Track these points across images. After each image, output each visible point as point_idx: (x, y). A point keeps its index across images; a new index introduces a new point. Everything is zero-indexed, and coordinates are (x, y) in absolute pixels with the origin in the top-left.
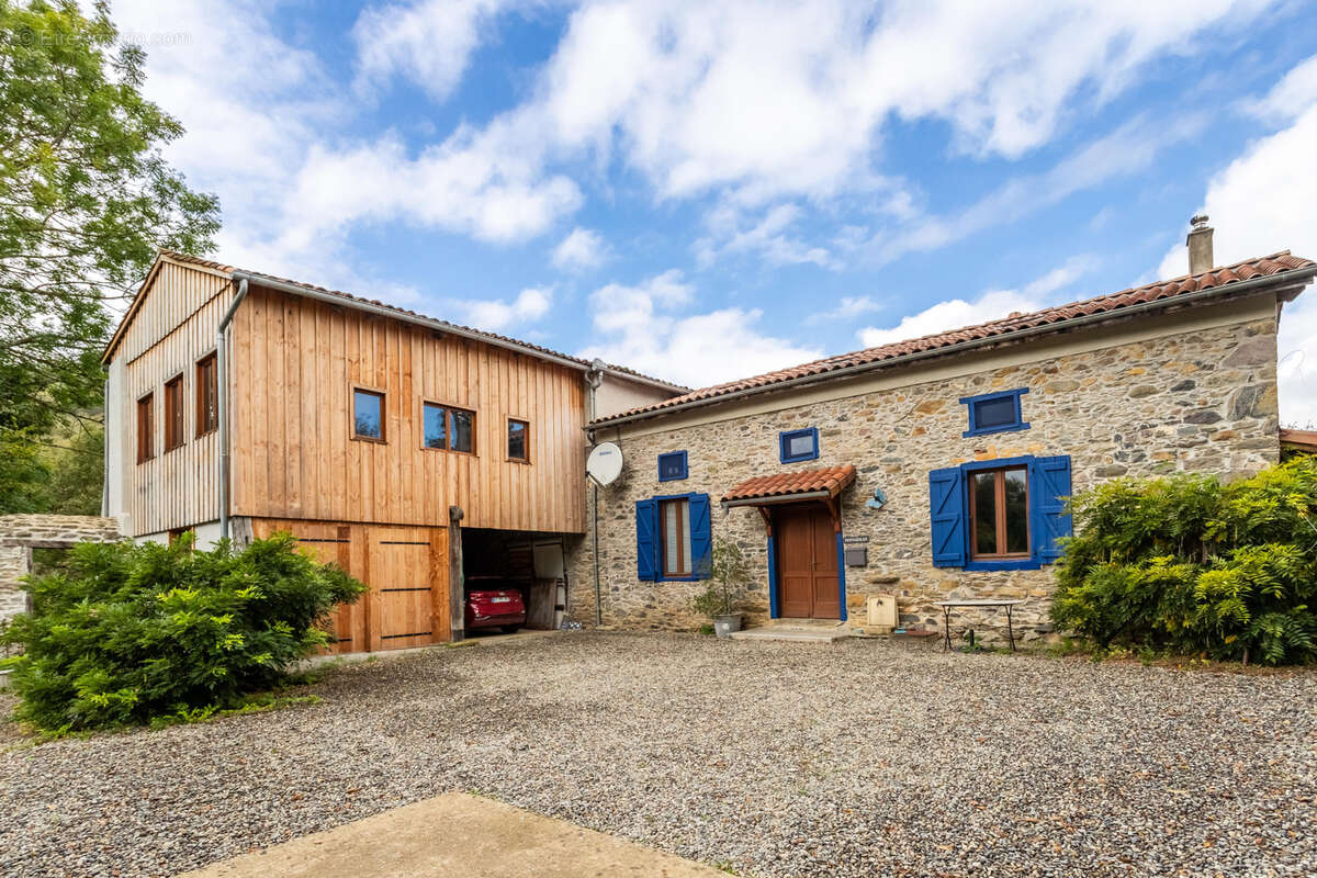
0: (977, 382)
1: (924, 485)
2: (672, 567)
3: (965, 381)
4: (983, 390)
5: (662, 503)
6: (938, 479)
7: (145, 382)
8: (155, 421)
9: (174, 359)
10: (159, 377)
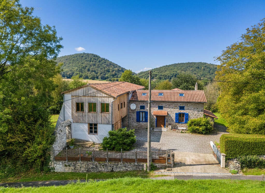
0: (181, 105)
1: (175, 114)
2: (141, 120)
3: (179, 105)
4: (181, 106)
5: (140, 112)
6: (176, 114)
7: (80, 100)
8: (85, 107)
9: (93, 100)
10: (86, 101)
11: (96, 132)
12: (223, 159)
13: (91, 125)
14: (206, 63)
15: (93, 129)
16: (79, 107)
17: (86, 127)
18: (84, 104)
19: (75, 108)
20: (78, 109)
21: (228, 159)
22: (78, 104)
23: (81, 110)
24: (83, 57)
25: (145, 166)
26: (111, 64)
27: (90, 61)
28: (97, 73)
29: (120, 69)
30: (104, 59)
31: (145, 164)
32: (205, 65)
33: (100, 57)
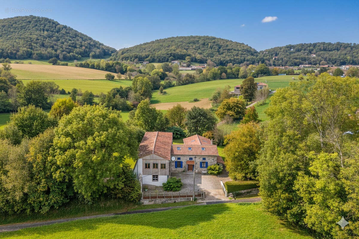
7: (148, 162)
8: (150, 166)
9: (155, 162)
10: (151, 162)
11: (157, 180)
12: (226, 193)
13: (154, 176)
14: (214, 38)
15: (155, 178)
16: (147, 166)
17: (151, 177)
18: (150, 164)
19: (144, 166)
20: (146, 167)
21: (228, 193)
22: (146, 164)
23: (148, 168)
24: (30, 22)
25: (191, 199)
26: (76, 35)
27: (44, 30)
28: (56, 51)
29: (92, 43)
30: (65, 27)
31: (192, 198)
32: (213, 41)
33: (59, 24)
